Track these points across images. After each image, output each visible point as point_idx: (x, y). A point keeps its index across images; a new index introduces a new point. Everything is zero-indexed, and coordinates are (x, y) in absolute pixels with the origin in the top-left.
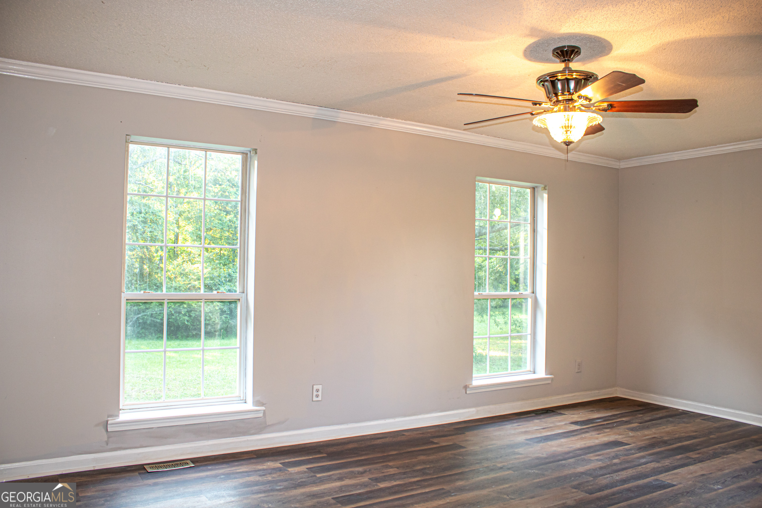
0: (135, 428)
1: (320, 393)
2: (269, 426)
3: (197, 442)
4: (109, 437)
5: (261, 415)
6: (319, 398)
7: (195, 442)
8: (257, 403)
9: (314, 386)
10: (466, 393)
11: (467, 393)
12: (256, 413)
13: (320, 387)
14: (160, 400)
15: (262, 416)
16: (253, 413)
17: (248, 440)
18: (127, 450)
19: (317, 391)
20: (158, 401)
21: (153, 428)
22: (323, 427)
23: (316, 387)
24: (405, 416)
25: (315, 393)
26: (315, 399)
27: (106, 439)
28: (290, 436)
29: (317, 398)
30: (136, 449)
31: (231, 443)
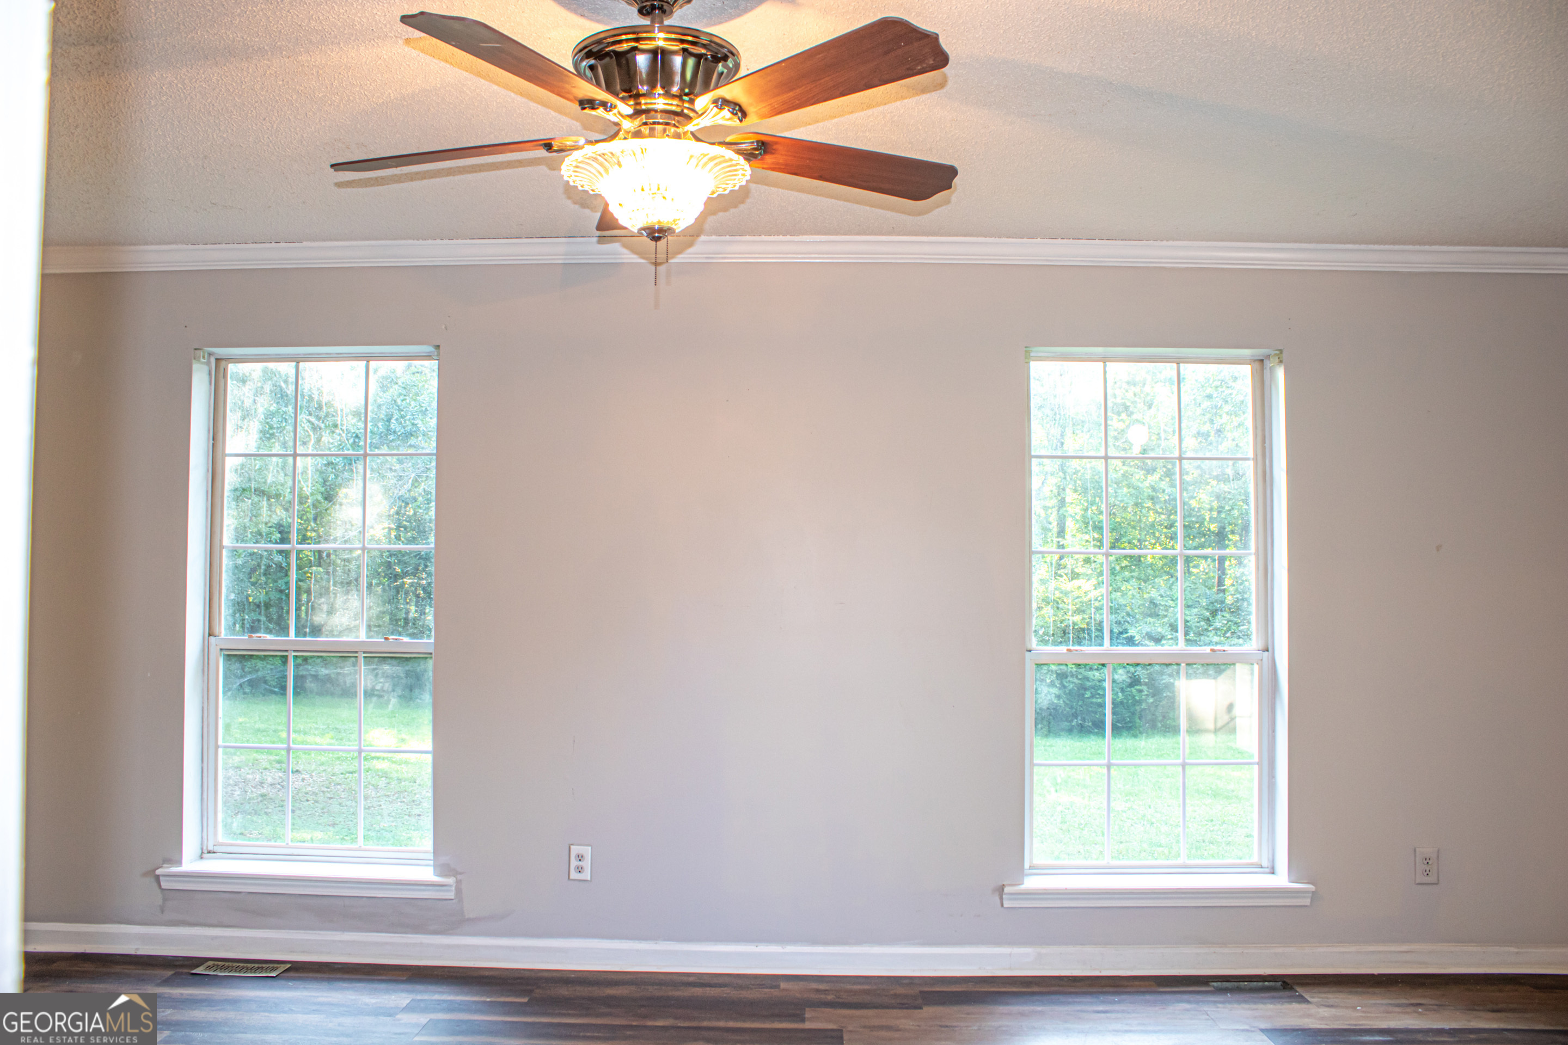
0: (206, 889)
1: (587, 864)
2: (469, 920)
3: (322, 932)
4: (165, 900)
5: (451, 895)
6: (587, 875)
7: (317, 932)
8: (443, 869)
9: (572, 847)
10: (1002, 905)
11: (1005, 906)
12: (438, 891)
13: (587, 851)
14: (278, 843)
15: (453, 897)
16: (431, 888)
17: (421, 943)
18: (196, 928)
19: (580, 858)
20: (272, 843)
21: (240, 892)
22: (596, 940)
23: (575, 850)
24: (814, 942)
25: (574, 863)
26: (574, 875)
27: (160, 902)
28: (514, 948)
29: (580, 874)
30: (211, 928)
31: (386, 943)
